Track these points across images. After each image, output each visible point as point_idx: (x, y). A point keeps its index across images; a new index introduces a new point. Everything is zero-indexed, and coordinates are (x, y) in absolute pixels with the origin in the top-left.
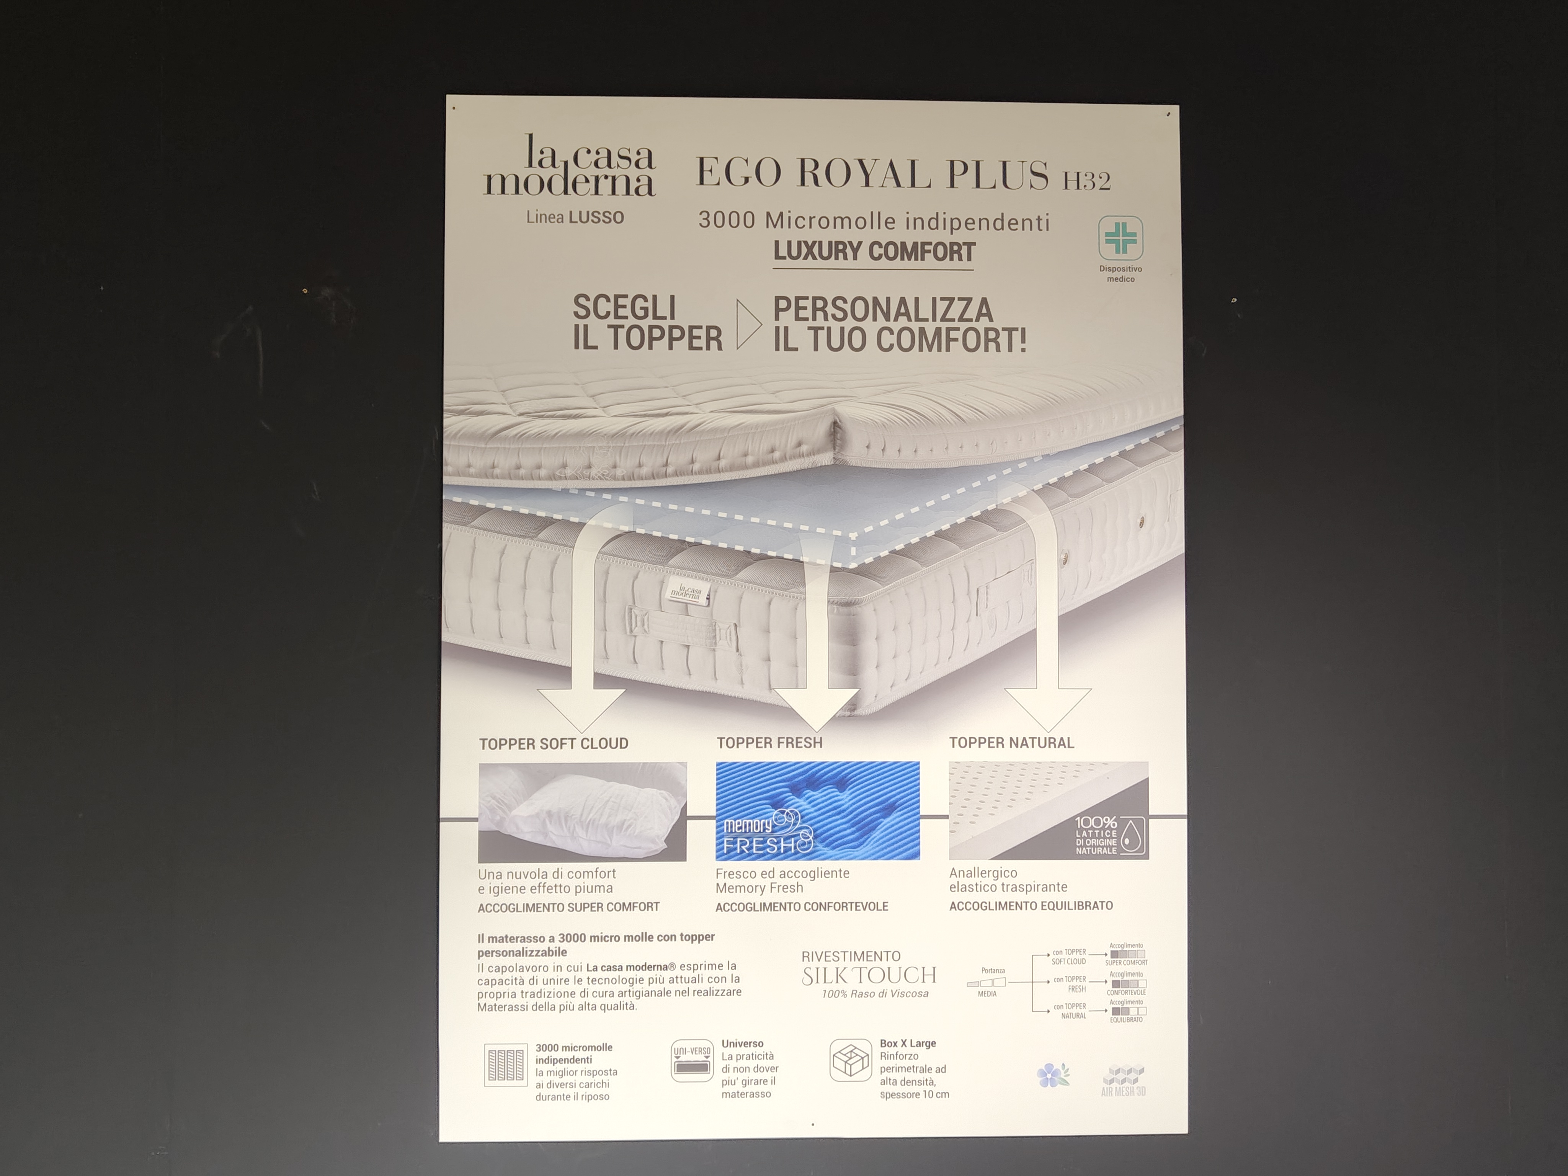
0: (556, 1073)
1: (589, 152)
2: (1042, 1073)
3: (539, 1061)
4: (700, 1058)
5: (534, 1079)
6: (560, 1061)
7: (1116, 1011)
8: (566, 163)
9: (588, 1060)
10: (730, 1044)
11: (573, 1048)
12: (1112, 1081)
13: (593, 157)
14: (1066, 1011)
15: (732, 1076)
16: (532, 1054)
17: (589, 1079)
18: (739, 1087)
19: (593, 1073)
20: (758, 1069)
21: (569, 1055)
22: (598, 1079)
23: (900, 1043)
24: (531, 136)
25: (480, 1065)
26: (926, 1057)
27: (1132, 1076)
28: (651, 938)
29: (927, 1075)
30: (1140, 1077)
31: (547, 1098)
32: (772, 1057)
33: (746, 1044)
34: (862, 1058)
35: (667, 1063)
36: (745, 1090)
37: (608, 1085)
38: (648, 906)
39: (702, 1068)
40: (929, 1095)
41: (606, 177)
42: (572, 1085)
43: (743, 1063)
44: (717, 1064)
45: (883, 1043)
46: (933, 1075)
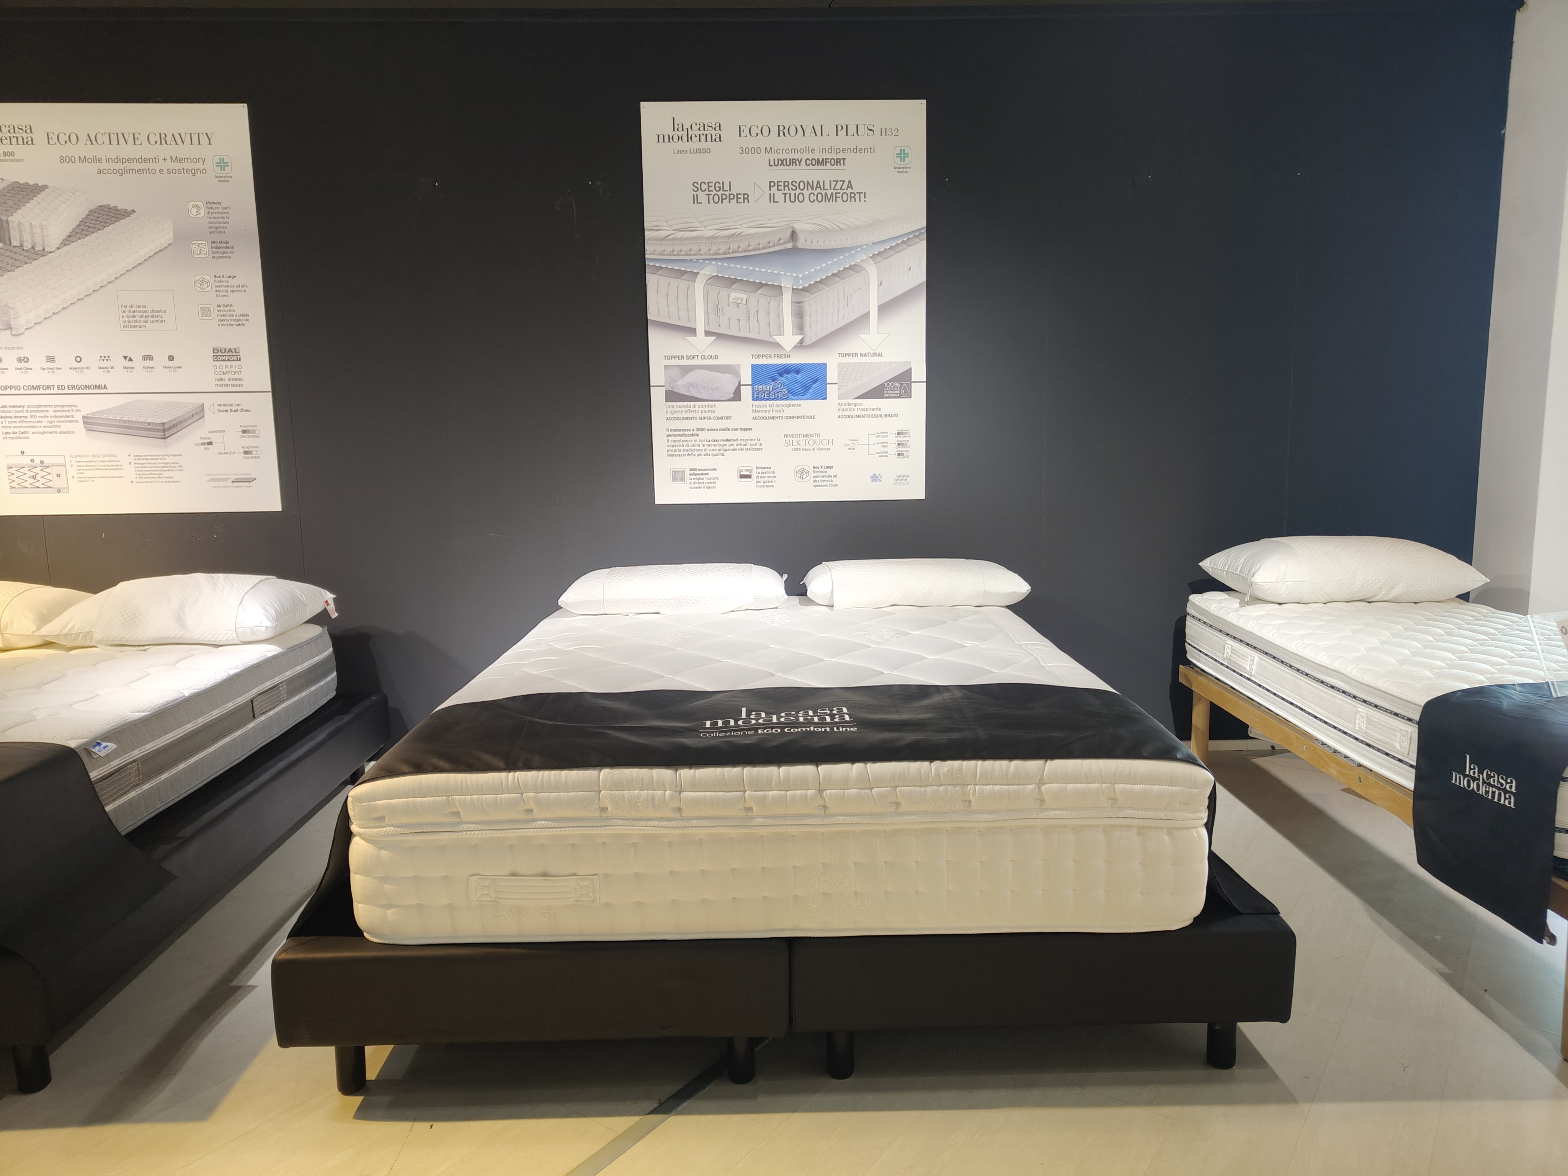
0: (696, 479)
1: (696, 124)
2: (872, 477)
3: (690, 474)
4: (748, 473)
5: (689, 481)
6: (698, 474)
7: (899, 454)
8: (688, 129)
9: (708, 474)
10: (758, 468)
11: (702, 470)
12: (897, 480)
13: (698, 126)
14: (880, 454)
15: (760, 479)
16: (688, 472)
17: (709, 481)
18: (762, 484)
19: (710, 479)
20: (769, 477)
21: (701, 472)
22: (712, 481)
23: (820, 467)
24: (674, 118)
25: (669, 476)
26: (830, 472)
27: (905, 478)
28: (729, 430)
29: (830, 478)
30: (908, 478)
31: (694, 488)
32: (774, 473)
33: (764, 468)
34: (807, 473)
35: (736, 476)
36: (764, 485)
37: (715, 483)
38: (728, 418)
39: (749, 477)
40: (831, 485)
41: (703, 135)
42: (702, 483)
43: (764, 475)
44: (754, 475)
45: (814, 467)
46: (832, 478)
